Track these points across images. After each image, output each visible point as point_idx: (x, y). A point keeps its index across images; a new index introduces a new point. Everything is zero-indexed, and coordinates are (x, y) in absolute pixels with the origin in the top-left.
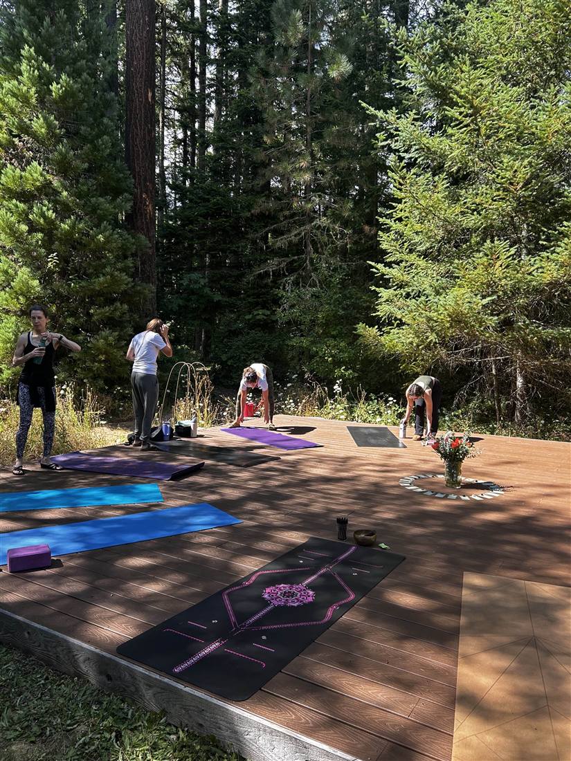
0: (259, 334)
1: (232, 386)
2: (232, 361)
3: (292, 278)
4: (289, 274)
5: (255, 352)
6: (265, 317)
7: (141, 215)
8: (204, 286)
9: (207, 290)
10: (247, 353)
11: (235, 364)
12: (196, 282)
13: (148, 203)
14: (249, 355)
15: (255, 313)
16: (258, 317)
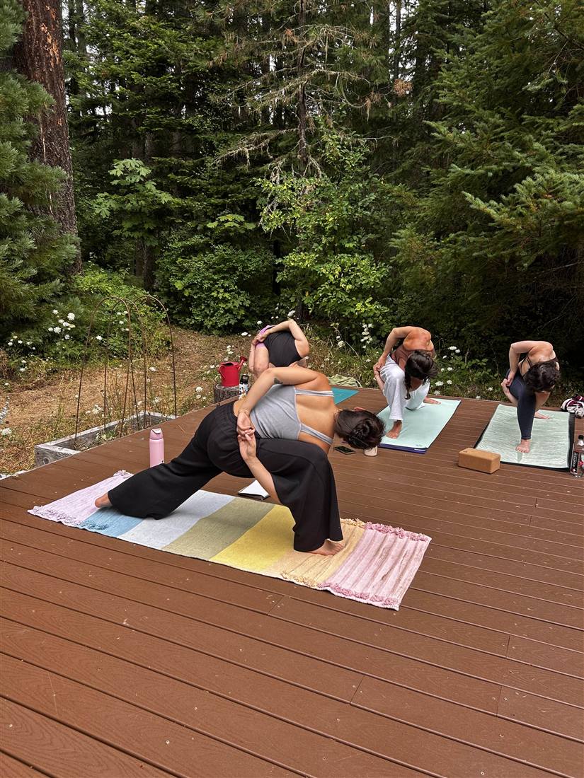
0: (229, 252)
1: (193, 325)
2: (190, 290)
3: (280, 163)
4: (275, 157)
5: (223, 278)
6: (237, 225)
7: (40, 60)
8: (147, 179)
9: (150, 185)
10: (213, 279)
11: (196, 294)
12: (133, 172)
13: (49, 41)
14: (215, 281)
15: (223, 219)
16: (227, 225)
